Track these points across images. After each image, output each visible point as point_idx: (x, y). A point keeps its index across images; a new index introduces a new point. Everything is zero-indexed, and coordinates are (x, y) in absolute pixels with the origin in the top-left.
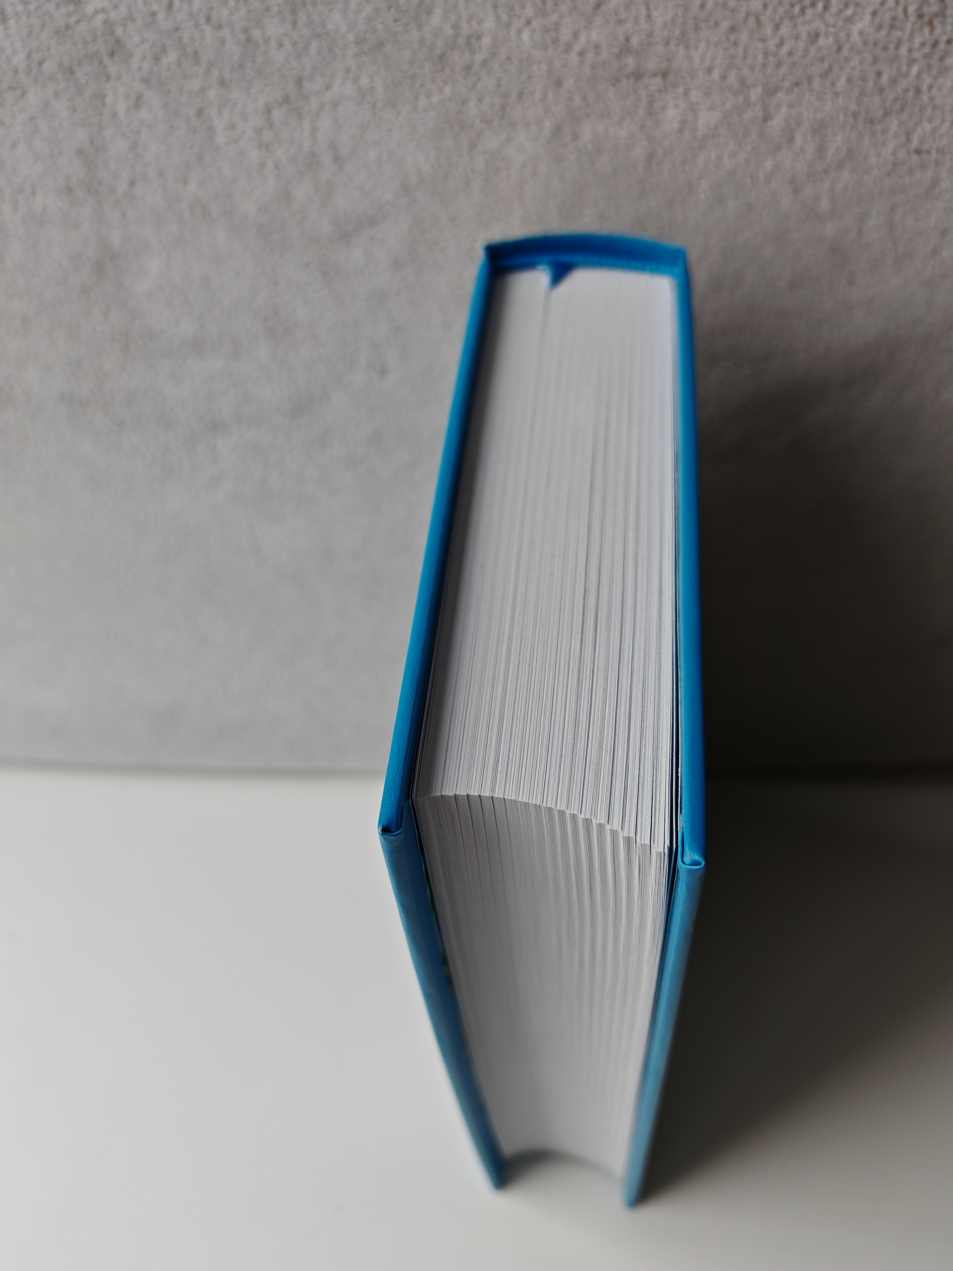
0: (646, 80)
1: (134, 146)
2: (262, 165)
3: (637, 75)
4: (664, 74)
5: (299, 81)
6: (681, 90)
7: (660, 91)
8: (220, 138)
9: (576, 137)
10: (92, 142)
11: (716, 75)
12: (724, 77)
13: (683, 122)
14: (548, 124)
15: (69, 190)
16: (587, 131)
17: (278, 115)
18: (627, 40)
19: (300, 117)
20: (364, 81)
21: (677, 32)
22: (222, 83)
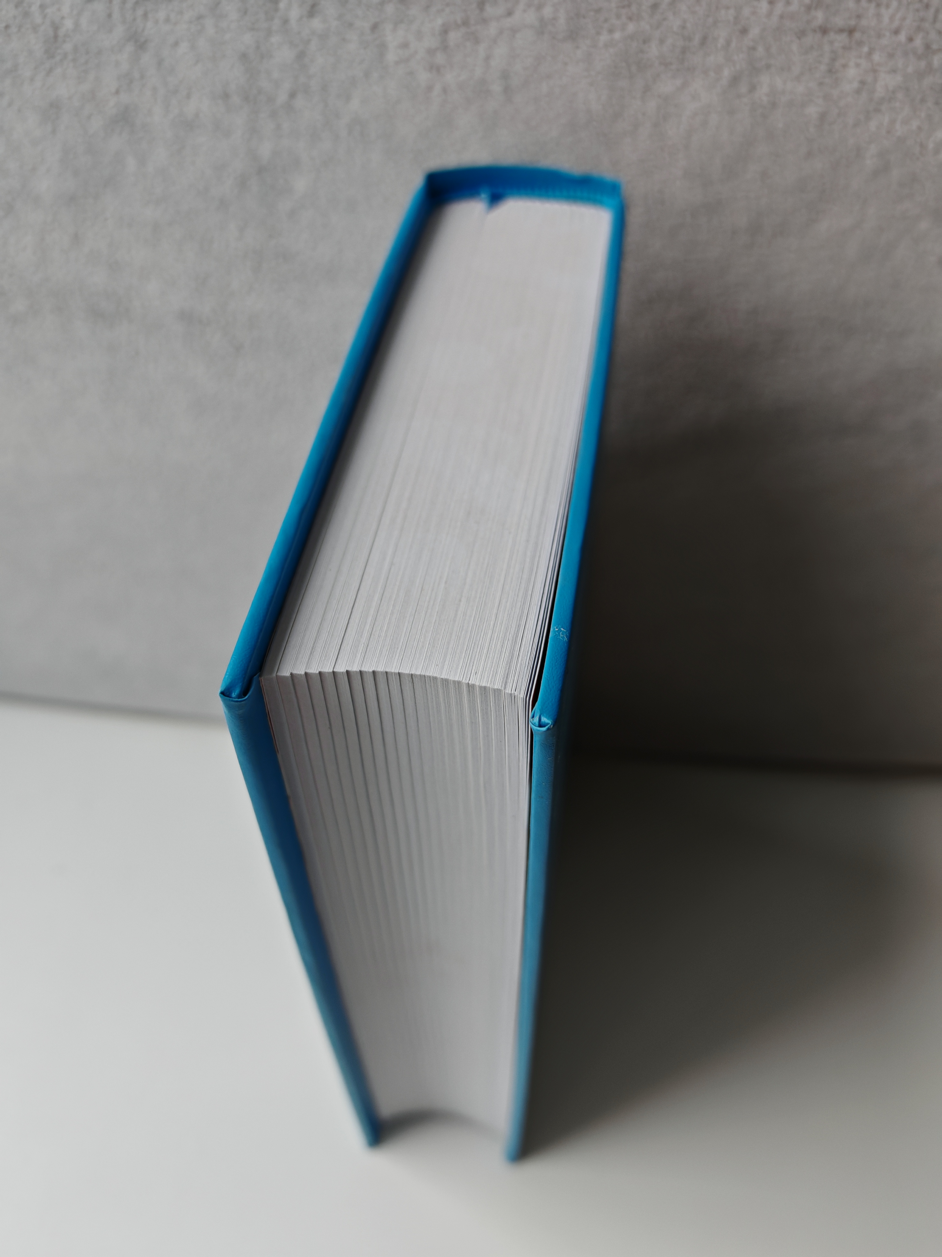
0: (832, 36)
1: (301, 56)
2: (430, 88)
3: (824, 31)
4: (851, 31)
6: (865, 49)
7: (844, 48)
8: (391, 57)
9: (753, 88)
10: (258, 47)
11: (902, 37)
12: (911, 39)
13: (863, 83)
14: (726, 73)
15: (226, 96)
16: (765, 81)
17: (454, 37)
19: (476, 40)
20: (548, 10)
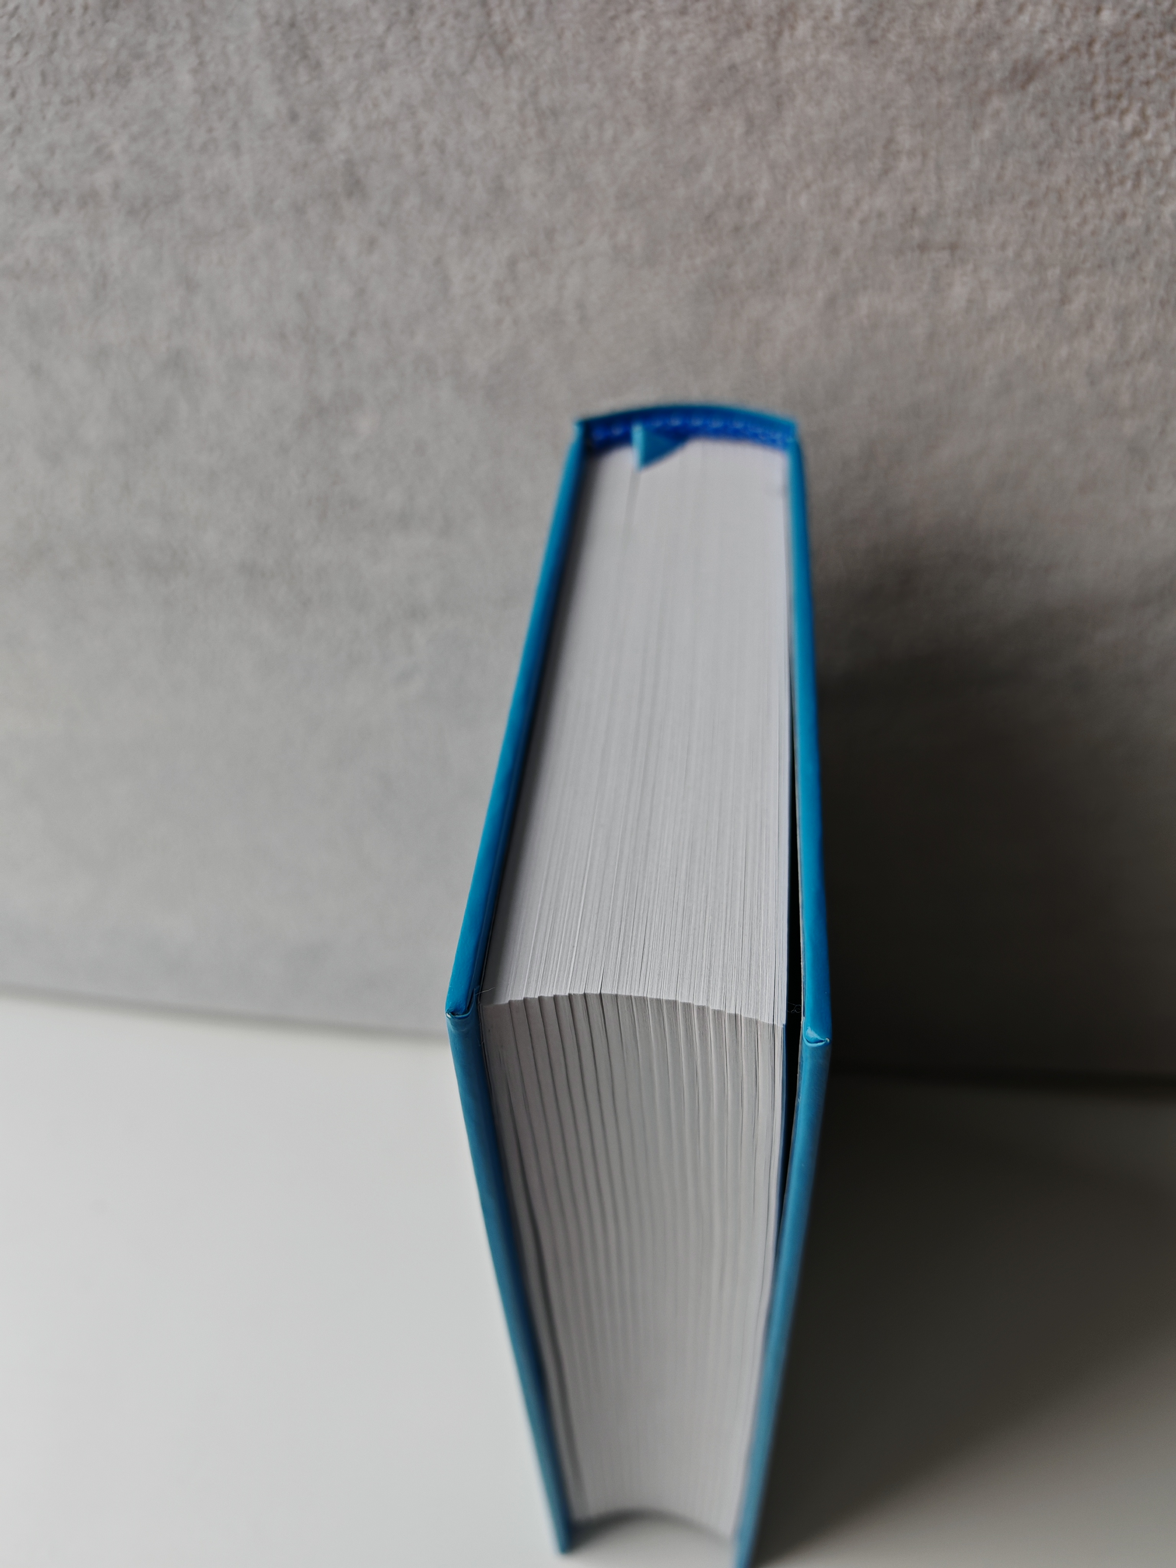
0: (932, 253)
1: (361, 292)
2: (499, 322)
3: (923, 247)
4: (953, 247)
5: (550, 234)
6: (970, 267)
7: (947, 266)
8: (456, 290)
9: (851, 310)
10: (315, 286)
11: (1010, 252)
12: (1019, 255)
13: (970, 301)
14: (820, 295)
15: (283, 335)
16: (863, 304)
17: (524, 267)
18: (914, 210)
19: (547, 271)
20: (622, 237)
21: (970, 204)
22: (466, 231)
